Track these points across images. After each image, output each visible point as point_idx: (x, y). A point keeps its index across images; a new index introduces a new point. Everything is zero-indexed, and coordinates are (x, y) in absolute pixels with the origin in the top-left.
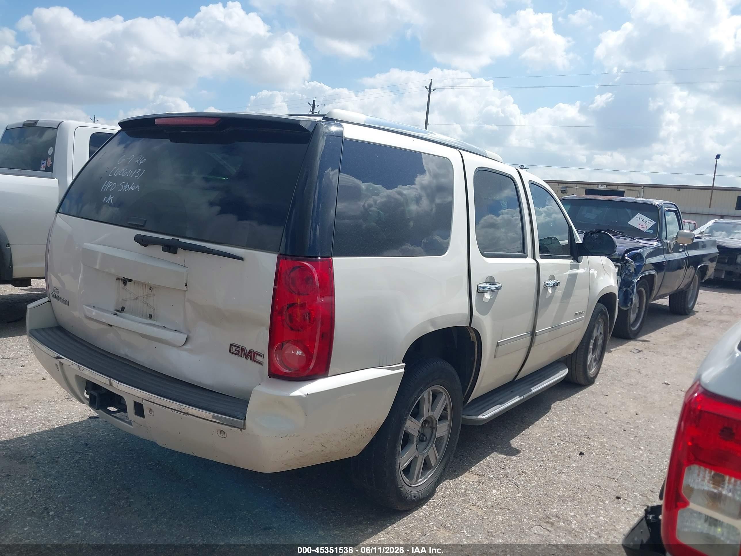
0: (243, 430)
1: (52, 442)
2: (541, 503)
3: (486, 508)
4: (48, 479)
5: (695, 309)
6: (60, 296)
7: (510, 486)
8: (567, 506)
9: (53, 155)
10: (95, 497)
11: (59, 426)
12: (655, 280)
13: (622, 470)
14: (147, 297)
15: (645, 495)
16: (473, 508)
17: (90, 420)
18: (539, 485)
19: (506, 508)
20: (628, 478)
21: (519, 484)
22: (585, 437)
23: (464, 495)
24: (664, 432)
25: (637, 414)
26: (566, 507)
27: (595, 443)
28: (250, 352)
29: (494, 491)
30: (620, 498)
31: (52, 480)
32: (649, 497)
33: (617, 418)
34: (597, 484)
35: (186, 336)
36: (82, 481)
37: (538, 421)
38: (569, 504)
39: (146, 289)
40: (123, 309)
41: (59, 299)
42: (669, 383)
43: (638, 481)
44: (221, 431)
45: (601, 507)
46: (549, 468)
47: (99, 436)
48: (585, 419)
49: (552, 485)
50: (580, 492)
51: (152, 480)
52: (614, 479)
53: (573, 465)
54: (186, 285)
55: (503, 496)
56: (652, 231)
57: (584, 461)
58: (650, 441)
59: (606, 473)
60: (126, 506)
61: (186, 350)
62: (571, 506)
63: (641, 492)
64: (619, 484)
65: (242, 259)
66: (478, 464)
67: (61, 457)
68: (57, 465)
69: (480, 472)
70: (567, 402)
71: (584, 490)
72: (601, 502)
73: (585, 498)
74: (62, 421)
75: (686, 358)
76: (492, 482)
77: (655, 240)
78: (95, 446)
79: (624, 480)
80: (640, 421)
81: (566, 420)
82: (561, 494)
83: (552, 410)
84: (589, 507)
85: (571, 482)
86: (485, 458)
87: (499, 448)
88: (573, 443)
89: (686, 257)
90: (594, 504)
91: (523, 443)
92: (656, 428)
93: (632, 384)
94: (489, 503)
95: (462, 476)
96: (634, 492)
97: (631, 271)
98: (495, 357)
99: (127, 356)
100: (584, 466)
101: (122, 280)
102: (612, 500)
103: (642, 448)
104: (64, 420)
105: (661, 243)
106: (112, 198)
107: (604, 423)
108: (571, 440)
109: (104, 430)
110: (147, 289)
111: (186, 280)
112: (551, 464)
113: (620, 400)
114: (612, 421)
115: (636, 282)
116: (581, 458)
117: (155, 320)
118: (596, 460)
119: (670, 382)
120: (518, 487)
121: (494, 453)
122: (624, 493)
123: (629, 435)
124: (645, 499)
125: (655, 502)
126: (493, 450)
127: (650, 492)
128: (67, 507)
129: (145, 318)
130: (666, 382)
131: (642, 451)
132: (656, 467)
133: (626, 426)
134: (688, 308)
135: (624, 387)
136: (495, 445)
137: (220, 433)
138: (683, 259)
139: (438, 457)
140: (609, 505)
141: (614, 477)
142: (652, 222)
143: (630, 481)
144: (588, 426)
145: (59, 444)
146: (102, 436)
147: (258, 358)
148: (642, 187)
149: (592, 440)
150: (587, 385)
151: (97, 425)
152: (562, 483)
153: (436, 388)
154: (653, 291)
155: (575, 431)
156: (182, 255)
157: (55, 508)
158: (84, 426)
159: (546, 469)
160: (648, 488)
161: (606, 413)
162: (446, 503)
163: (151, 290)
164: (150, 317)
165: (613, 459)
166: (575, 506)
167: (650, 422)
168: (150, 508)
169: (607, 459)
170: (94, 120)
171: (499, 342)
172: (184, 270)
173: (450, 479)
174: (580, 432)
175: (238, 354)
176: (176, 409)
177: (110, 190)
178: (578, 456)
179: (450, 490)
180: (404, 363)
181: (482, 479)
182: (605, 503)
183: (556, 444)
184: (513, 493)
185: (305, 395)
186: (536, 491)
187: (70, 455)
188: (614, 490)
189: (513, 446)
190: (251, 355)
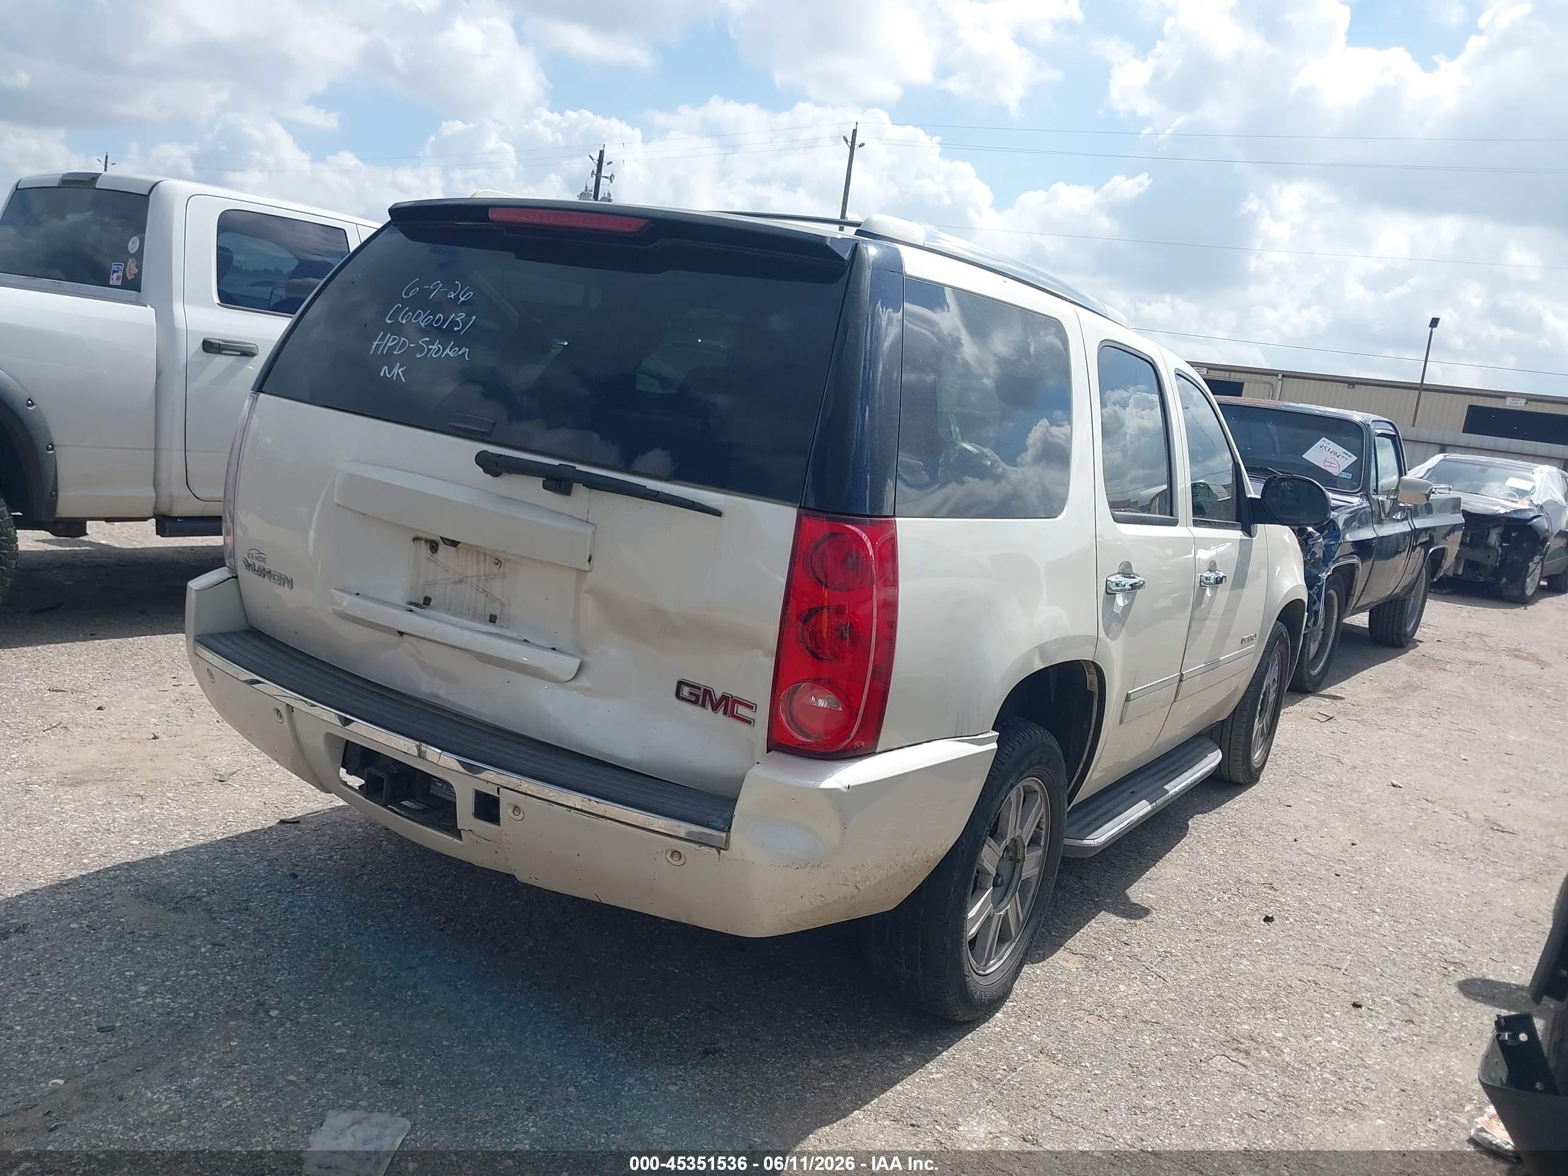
0: (722, 851)
1: (223, 868)
2: (1215, 1013)
3: (1116, 1019)
4: (243, 945)
5: (1418, 636)
6: (268, 567)
7: (1149, 978)
8: (1266, 1019)
9: (139, 255)
10: (351, 983)
11: (225, 836)
12: (1356, 575)
13: (1350, 953)
14: (487, 579)
15: (1404, 1001)
16: (1092, 1019)
17: (283, 827)
18: (1204, 977)
19: (1153, 1021)
20: (1365, 968)
21: (1165, 974)
22: (1265, 885)
23: (1068, 994)
24: (1412, 881)
25: (1353, 844)
26: (1263, 1021)
27: (1289, 899)
28: (725, 698)
29: (1122, 987)
30: (1360, 1006)
31: (252, 947)
32: (1412, 1005)
33: (1317, 851)
34: (1310, 978)
35: (578, 661)
36: (312, 949)
37: (1170, 853)
38: (1269, 1016)
39: (485, 562)
40: (427, 601)
41: (263, 573)
42: (1400, 785)
43: (1384, 974)
44: (674, 852)
45: (1329, 1024)
46: (1214, 945)
47: (314, 860)
48: (1259, 851)
49: (1226, 979)
50: (1283, 993)
51: (451, 952)
52: (1339, 969)
53: (1257, 940)
54: (589, 561)
55: (1142, 997)
56: (1349, 476)
57: (1276, 934)
58: (1389, 898)
59: (1322, 958)
60: (418, 1002)
61: (577, 689)
62: (1273, 1020)
63: (1397, 996)
64: (1352, 980)
65: (717, 513)
66: (1077, 934)
67: (252, 900)
68: (250, 915)
69: (1085, 951)
70: (1216, 816)
71: (1290, 990)
72: (1327, 1013)
73: (1296, 1006)
74: (228, 827)
75: (1421, 736)
76: (1113, 970)
77: (1356, 493)
78: (311, 880)
79: (1359, 972)
80: (1363, 858)
81: (1222, 853)
82: (1248, 996)
83: (1192, 832)
84: (1308, 1023)
85: (1262, 973)
86: (1088, 922)
87: (1109, 904)
88: (1246, 897)
89: (1410, 530)
90: (1314, 1015)
91: (1151, 896)
92: (1394, 872)
93: (1330, 784)
94: (1118, 1011)
95: (1053, 958)
96: (1383, 995)
97: (1317, 556)
98: (1121, 722)
99: (438, 697)
100: (1278, 942)
101: (426, 541)
102: (1346, 1010)
103: (1378, 910)
104: (231, 825)
105: (1368, 499)
106: (402, 369)
107: (1296, 860)
108: (1241, 891)
109: (319, 847)
110: (487, 564)
111: (591, 550)
112: (1216, 938)
113: (1316, 815)
114: (1310, 857)
115: (1325, 578)
116: (1268, 927)
117: (504, 625)
118: (1298, 931)
119: (1402, 783)
120: (1164, 980)
121: (1101, 913)
122: (1364, 996)
123: (1349, 884)
124: (1406, 1008)
125: (1425, 1014)
126: (1099, 908)
127: (1413, 997)
128: (301, 1000)
129: (480, 622)
130: (1395, 782)
131: (1379, 916)
132: (1412, 947)
133: (1338, 868)
134: (1405, 635)
135: (1318, 790)
136: (1101, 898)
137: (672, 856)
138: (1404, 534)
139: (1021, 918)
140: (1342, 1019)
141: (1339, 965)
142: (1350, 456)
143: (1371, 975)
144: (1268, 865)
145: (239, 873)
146: (319, 859)
147: (742, 711)
148: (1280, 376)
149: (1281, 893)
150: (1246, 784)
151: (300, 836)
152: (1244, 976)
153: (1029, 784)
154: (1351, 598)
155: (1245, 874)
156: (581, 498)
157: (278, 1003)
158: (276, 839)
159: (1208, 947)
160: (1408, 988)
161: (1295, 840)
162: (1038, 1008)
163: (498, 567)
164: (493, 619)
165: (1328, 930)
166: (1280, 1020)
167: (1381, 860)
168: (468, 1008)
169: (1317, 931)
170: (106, 162)
171: (1130, 692)
172: (589, 530)
173: (1033, 963)
174: (1254, 877)
175: (695, 702)
176: (577, 807)
177: (395, 353)
178: (1263, 923)
179: (1038, 984)
180: (996, 731)
181: (1094, 965)
182: (1333, 1016)
183: (1215, 899)
184: (1158, 992)
185: (845, 788)
186: (1200, 990)
187: (269, 897)
188: (1345, 991)
189: (1134, 900)
190: (727, 705)
